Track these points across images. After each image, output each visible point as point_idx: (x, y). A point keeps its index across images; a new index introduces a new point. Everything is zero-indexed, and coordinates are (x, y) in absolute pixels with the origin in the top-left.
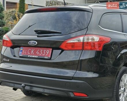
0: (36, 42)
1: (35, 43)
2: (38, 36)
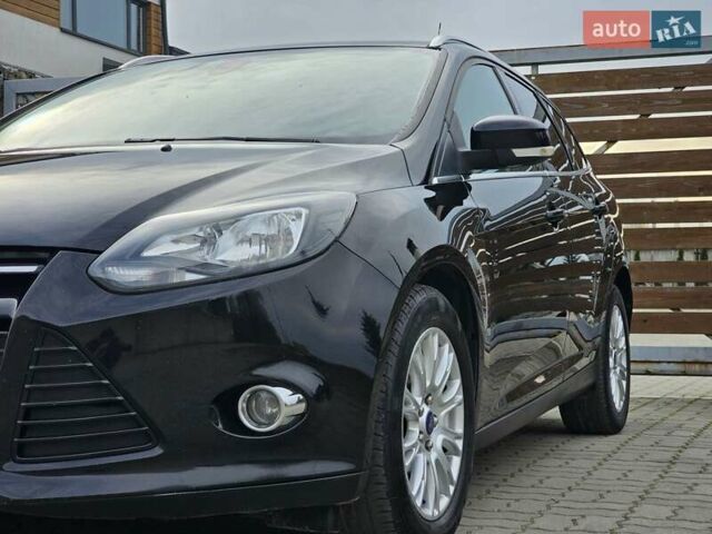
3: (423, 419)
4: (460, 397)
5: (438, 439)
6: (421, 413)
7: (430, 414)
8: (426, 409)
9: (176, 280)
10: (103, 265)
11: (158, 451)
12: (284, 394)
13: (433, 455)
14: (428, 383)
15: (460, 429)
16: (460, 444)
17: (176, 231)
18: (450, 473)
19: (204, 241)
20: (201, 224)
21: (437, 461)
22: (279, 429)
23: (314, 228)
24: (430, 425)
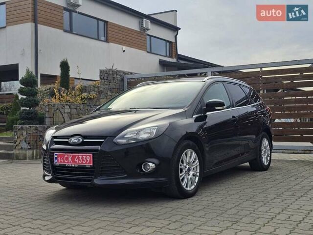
3: (187, 169)
4: (198, 164)
5: (191, 173)
6: (186, 168)
7: (189, 168)
8: (188, 166)
9: (130, 142)
10: (116, 140)
11: (126, 175)
12: (151, 164)
13: (190, 177)
14: (188, 161)
15: (198, 171)
16: (198, 174)
17: (131, 132)
18: (195, 181)
19: (137, 134)
20: (136, 131)
21: (191, 178)
22: (150, 171)
23: (159, 131)
24: (189, 170)
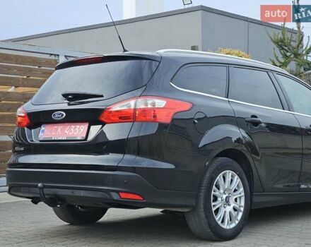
0: (65, 114)
1: (62, 115)
2: (69, 104)
